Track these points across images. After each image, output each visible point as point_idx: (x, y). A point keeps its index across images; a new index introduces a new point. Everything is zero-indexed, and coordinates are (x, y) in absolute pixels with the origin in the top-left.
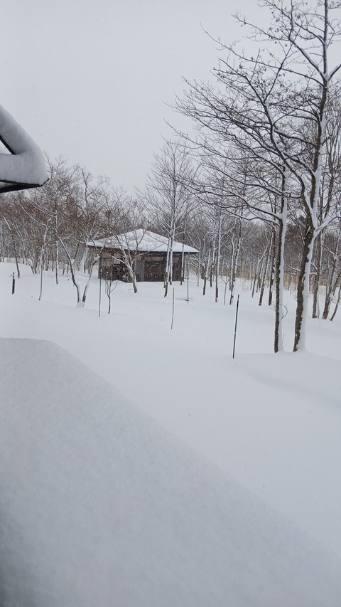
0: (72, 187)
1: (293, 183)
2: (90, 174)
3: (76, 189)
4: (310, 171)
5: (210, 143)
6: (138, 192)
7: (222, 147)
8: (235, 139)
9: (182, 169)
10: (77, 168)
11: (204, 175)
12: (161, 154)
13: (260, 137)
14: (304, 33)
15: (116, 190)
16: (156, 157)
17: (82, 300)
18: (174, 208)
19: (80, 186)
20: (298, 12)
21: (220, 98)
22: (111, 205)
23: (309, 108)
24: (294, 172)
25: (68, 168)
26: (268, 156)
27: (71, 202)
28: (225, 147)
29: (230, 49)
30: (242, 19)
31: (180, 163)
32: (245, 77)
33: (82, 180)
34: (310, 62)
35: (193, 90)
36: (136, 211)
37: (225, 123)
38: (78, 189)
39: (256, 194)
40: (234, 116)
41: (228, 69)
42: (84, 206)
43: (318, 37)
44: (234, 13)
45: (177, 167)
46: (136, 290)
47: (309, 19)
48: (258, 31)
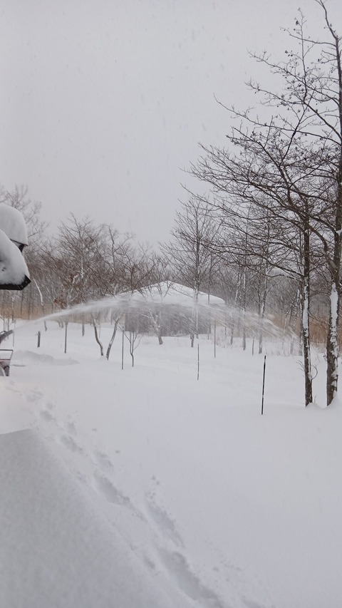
0: (99, 243)
1: (316, 242)
2: (116, 231)
3: (103, 245)
4: (333, 230)
5: (228, 206)
6: (162, 248)
7: (240, 208)
8: (252, 200)
9: (205, 225)
10: (103, 226)
11: (223, 234)
12: (183, 212)
13: (279, 198)
14: (318, 96)
15: (141, 245)
16: (179, 215)
17: (105, 353)
18: (198, 262)
19: (108, 242)
20: (311, 76)
21: (237, 161)
22: (137, 259)
23: (328, 168)
24: (316, 232)
25: (95, 227)
26: (291, 214)
27: (99, 258)
28: (243, 208)
29: (245, 116)
30: (255, 86)
31: (203, 220)
32: (259, 143)
33: (109, 237)
34: (326, 123)
35: (210, 155)
36: (160, 267)
37: (242, 186)
38: (105, 245)
39: (278, 252)
40: (251, 177)
41: (242, 137)
42: (111, 262)
43: (332, 98)
44: (248, 81)
45: (200, 223)
46: (161, 342)
47: (323, 83)
48: (272, 96)
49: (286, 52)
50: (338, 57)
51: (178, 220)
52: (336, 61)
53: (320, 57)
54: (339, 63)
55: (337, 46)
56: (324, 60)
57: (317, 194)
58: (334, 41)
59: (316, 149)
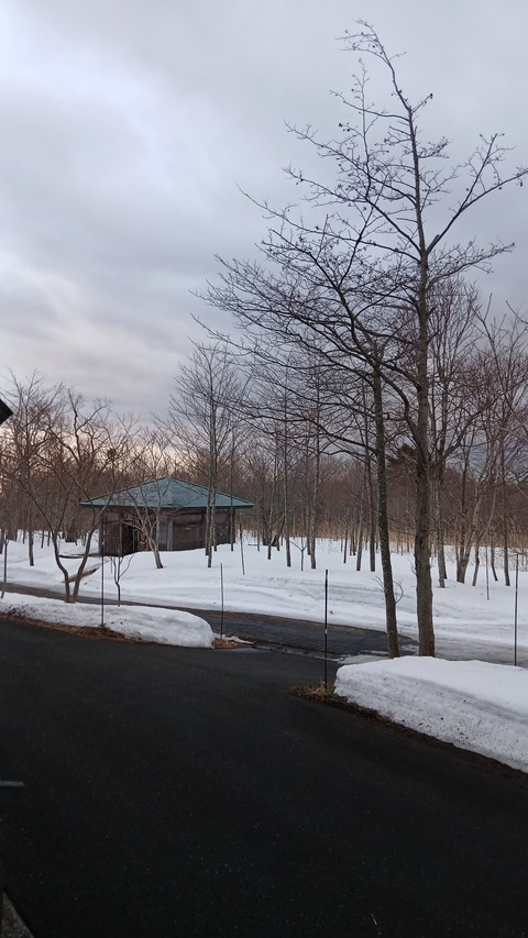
0: (53, 417)
1: (390, 398)
2: (80, 397)
3: (59, 420)
4: (414, 382)
5: (264, 347)
6: (157, 421)
7: (281, 352)
8: (300, 341)
9: (223, 385)
10: (61, 388)
11: (256, 392)
12: (190, 365)
13: (338, 337)
15: (122, 418)
16: (183, 369)
18: (214, 441)
19: (66, 415)
20: (376, 163)
22: (116, 441)
23: (403, 294)
24: (391, 383)
25: (47, 390)
26: (355, 362)
27: (53, 439)
28: (285, 351)
29: (283, 216)
30: (296, 174)
31: (220, 376)
32: (309, 254)
33: (68, 407)
34: (399, 230)
35: (233, 273)
36: (156, 448)
37: (283, 318)
38: (62, 419)
39: (337, 418)
40: (297, 309)
41: (283, 243)
42: (73, 444)
43: (407, 196)
44: (285, 167)
45: (216, 381)
46: (160, 566)
48: (321, 190)
49: (340, 125)
50: (413, 136)
51: (181, 375)
52: (411, 142)
53: (388, 136)
54: (414, 145)
55: (410, 121)
56: (393, 140)
57: (388, 332)
58: (405, 114)
59: (387, 267)
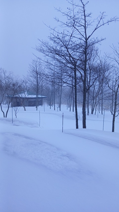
2: (6, 71)
4: (83, 70)
5: (49, 61)
6: (24, 77)
8: (58, 60)
10: (1, 69)
11: (47, 71)
12: (31, 64)
13: (66, 59)
15: (16, 76)
16: (30, 65)
17: (5, 116)
18: (37, 82)
19: (2, 75)
20: (76, 17)
21: (51, 46)
22: (14, 82)
24: (78, 71)
28: (54, 62)
29: (54, 30)
30: (57, 19)
31: (38, 67)
32: (60, 39)
33: (3, 73)
34: (81, 34)
35: (42, 43)
36: (24, 84)
37: (54, 54)
40: (57, 52)
42: (4, 82)
43: (83, 26)
44: (55, 17)
45: (38, 68)
46: (25, 110)
47: (80, 20)
48: (63, 24)
49: (68, 8)
50: (84, 11)
51: (29, 67)
52: (84, 13)
53: (78, 11)
55: (84, 8)
56: (79, 12)
57: (78, 58)
58: (83, 6)
59: (78, 43)
